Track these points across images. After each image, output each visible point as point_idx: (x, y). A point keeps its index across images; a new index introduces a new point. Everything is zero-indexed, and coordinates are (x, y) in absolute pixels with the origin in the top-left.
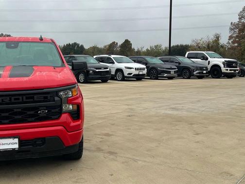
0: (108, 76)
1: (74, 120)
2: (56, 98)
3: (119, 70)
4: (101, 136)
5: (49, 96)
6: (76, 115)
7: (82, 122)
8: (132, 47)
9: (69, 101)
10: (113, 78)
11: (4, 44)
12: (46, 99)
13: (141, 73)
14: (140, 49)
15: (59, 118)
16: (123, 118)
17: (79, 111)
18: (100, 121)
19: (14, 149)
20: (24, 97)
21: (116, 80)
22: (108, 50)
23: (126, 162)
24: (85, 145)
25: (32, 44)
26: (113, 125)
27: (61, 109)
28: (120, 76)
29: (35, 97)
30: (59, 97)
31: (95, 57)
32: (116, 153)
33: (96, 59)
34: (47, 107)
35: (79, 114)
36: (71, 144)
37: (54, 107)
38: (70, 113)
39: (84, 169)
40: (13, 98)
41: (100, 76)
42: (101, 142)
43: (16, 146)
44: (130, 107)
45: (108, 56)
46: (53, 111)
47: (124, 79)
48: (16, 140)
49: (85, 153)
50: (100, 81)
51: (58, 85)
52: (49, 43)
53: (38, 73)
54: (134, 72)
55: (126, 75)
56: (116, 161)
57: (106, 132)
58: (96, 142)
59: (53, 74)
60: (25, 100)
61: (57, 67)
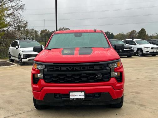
0: (132, 53)
1: (118, 82)
2: (108, 68)
3: (139, 49)
4: (133, 94)
5: (103, 66)
6: (120, 79)
7: (123, 84)
8: (147, 33)
9: (116, 70)
10: (135, 54)
11: (73, 34)
12: (101, 69)
13: (155, 51)
14: (154, 35)
15: (109, 81)
16: (146, 82)
17: (122, 77)
18: (131, 83)
19: (82, 99)
20: (88, 67)
21: (137, 56)
22: (129, 36)
23: (153, 112)
24: (124, 99)
25: (90, 34)
26: (140, 86)
27: (110, 75)
28: (140, 53)
29: (95, 67)
30: (109, 67)
31: (123, 40)
32: (145, 106)
33: (124, 42)
34: (102, 74)
35: (122, 78)
36: (117, 98)
37: (106, 74)
38: (116, 78)
39: (124, 115)
40: (81, 67)
41: (126, 53)
42: (133, 97)
43: (83, 97)
44: (150, 74)
45: (131, 40)
46: (105, 76)
47: (143, 55)
48: (83, 93)
49: (124, 104)
50: (126, 56)
51: (108, 60)
52: (100, 33)
53: (95, 52)
54: (150, 50)
55: (144, 52)
56: (146, 111)
57: (135, 91)
58: (130, 97)
59: (105, 52)
60: (88, 69)
61: (106, 48)
